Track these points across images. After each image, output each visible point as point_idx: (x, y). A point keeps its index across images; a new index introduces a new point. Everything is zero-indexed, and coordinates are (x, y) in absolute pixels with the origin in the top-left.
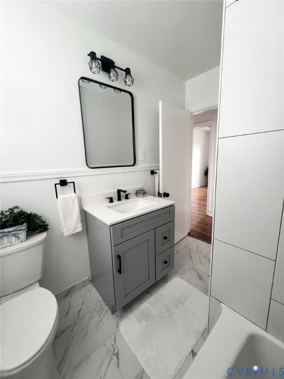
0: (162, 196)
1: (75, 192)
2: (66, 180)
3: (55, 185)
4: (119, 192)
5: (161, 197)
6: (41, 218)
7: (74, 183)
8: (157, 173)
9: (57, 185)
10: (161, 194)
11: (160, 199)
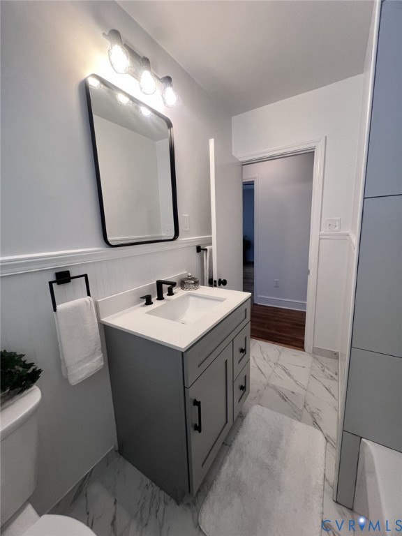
0: (217, 285)
1: (89, 294)
2: (68, 272)
3: (51, 283)
4: (160, 284)
5: (215, 286)
6: (23, 359)
7: (86, 276)
8: (206, 250)
9: (53, 284)
10: (215, 281)
11: (214, 288)
